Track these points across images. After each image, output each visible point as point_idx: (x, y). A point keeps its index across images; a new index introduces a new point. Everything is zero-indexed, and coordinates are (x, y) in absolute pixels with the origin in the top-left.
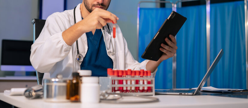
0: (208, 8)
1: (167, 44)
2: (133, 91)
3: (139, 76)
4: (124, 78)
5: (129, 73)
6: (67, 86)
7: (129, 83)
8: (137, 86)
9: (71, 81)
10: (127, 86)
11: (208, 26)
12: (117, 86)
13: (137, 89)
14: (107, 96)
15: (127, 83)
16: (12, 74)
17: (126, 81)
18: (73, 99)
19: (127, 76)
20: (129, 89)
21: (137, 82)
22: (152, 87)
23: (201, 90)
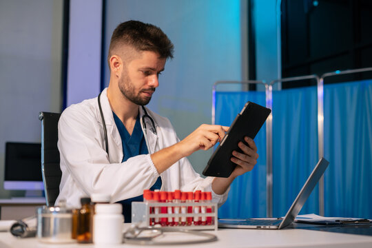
0: (320, 90)
1: (242, 152)
2: (183, 224)
3: (194, 201)
4: (168, 204)
5: (177, 196)
6: (73, 219)
7: (178, 211)
8: (190, 215)
9: (79, 210)
10: (173, 215)
11: (321, 118)
12: (158, 215)
13: (190, 221)
14: (137, 232)
15: (173, 212)
16: (21, 194)
17: (173, 209)
18: (81, 238)
19: (174, 200)
20: (177, 220)
21: (190, 210)
22: (214, 217)
23: (296, 220)
